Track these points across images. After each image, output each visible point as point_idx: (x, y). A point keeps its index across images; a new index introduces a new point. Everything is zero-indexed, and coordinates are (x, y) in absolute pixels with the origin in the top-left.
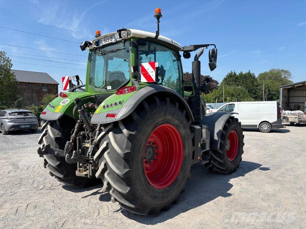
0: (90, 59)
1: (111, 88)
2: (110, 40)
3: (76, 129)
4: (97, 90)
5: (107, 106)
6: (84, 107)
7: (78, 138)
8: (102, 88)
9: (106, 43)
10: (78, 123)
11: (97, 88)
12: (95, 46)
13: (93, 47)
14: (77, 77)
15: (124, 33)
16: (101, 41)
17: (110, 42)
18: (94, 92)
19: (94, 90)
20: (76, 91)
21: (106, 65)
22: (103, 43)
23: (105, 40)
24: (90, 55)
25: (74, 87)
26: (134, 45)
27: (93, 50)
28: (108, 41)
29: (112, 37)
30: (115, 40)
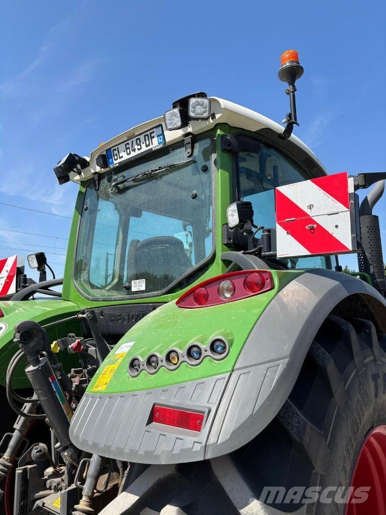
0: (81, 207)
1: (144, 285)
2: (143, 146)
3: (16, 435)
4: (96, 293)
5: (149, 362)
6: (50, 354)
7: (19, 471)
8: (110, 289)
9: (133, 154)
10: (23, 418)
11: (97, 288)
12: (98, 169)
13: (93, 171)
14: (41, 259)
15: (198, 104)
16: (116, 152)
17: (144, 149)
18: (88, 299)
19: (89, 293)
20: (34, 299)
21: (125, 227)
22: (122, 157)
23: (130, 146)
24: (82, 197)
25: (31, 287)
26: (229, 145)
27: (92, 183)
28: (139, 147)
29: (152, 135)
30: (159, 143)
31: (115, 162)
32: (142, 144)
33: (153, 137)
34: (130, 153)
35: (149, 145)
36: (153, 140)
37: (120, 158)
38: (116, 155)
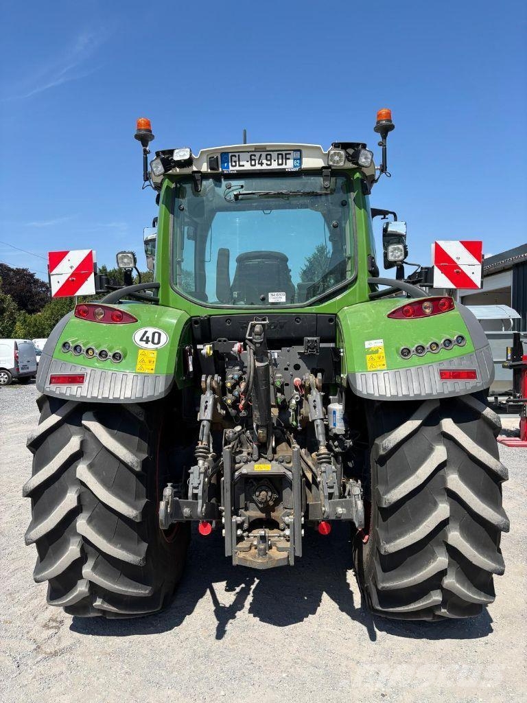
1: (284, 297)
2: (274, 163)
5: (417, 350)
9: (258, 167)
12: (204, 169)
13: (195, 169)
16: (235, 159)
17: (275, 166)
18: (205, 306)
22: (243, 166)
23: (256, 158)
26: (367, 189)
28: (269, 163)
29: (288, 156)
30: (295, 166)
31: (231, 168)
32: (272, 161)
33: (289, 159)
34: (255, 165)
35: (282, 164)
36: (288, 161)
37: (240, 166)
38: (235, 162)
